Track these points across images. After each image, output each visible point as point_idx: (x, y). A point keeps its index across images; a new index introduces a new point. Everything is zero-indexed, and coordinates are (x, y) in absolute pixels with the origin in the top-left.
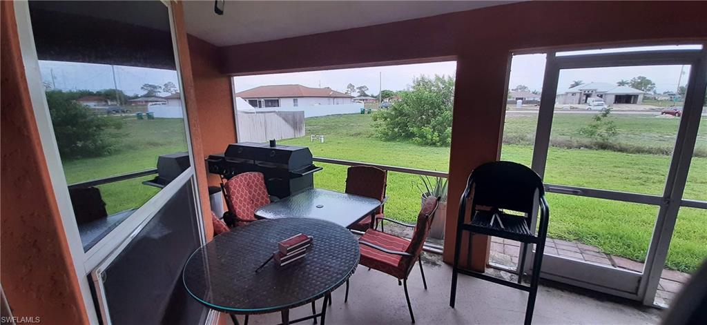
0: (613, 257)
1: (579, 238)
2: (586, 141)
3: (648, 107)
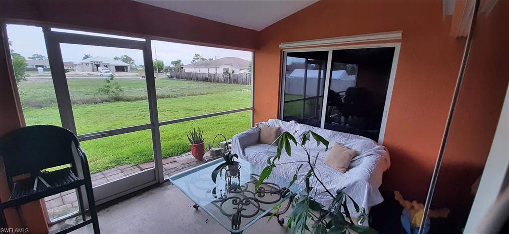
0: (140, 165)
1: (118, 163)
2: (106, 97)
3: (135, 74)
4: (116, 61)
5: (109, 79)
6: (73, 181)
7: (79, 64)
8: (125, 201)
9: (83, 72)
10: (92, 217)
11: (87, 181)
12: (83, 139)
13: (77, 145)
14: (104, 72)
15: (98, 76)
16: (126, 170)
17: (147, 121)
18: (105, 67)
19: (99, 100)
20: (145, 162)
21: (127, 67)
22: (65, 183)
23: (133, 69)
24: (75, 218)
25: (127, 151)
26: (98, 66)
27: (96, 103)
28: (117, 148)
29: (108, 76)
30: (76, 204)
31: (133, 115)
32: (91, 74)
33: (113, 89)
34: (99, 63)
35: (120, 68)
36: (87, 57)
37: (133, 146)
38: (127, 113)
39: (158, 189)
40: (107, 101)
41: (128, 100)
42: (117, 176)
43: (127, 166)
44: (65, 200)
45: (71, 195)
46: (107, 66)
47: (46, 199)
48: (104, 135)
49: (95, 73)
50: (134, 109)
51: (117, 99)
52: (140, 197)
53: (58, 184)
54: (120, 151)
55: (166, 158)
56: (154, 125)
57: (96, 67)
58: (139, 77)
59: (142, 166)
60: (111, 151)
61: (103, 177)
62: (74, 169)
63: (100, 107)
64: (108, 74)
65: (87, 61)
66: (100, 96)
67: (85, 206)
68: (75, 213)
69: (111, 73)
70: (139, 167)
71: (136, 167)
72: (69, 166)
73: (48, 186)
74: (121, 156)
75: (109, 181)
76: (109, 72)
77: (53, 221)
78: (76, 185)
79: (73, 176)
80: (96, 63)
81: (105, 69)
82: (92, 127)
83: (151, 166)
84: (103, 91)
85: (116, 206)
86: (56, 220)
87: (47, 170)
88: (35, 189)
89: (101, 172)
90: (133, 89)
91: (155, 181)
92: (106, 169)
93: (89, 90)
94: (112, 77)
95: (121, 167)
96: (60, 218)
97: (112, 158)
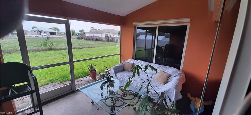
0: (63, 83)
1: (52, 82)
2: (45, 48)
3: (60, 36)
4: (50, 30)
5: (46, 39)
6: (29, 90)
7: (30, 31)
8: (56, 101)
9: (32, 35)
10: (39, 109)
11: (37, 90)
12: (34, 69)
13: (31, 72)
14: (43, 35)
15: (41, 37)
16: (56, 85)
17: (68, 60)
18: (44, 33)
19: (41, 50)
20: (66, 81)
21: (56, 33)
22: (25, 92)
23: (59, 34)
24: (30, 110)
25: (56, 75)
26: (40, 32)
27: (39, 51)
28: (51, 74)
29: (46, 37)
30: (30, 102)
31: (59, 58)
32: (36, 36)
33: (49, 44)
34: (41, 31)
35: (52, 34)
36: (34, 27)
37: (59, 73)
38: (56, 56)
39: (73, 94)
40: (45, 50)
41: (56, 50)
42: (52, 88)
43: (57, 83)
44: (24, 101)
45: (28, 98)
46: (45, 32)
47: (15, 100)
48: (45, 67)
49: (39, 36)
50: (60, 54)
51: (51, 49)
52: (64, 98)
53: (21, 92)
54: (53, 75)
55: (77, 79)
56: (71, 62)
57: (39, 33)
58: (62, 38)
59: (65, 83)
60: (48, 76)
61: (44, 88)
62: (29, 85)
63: (42, 53)
64: (46, 36)
65: (35, 29)
66: (42, 48)
67: (35, 104)
68: (30, 107)
69: (47, 36)
70: (63, 84)
71: (61, 83)
72: (26, 83)
73: (16, 93)
74: (53, 78)
75: (47, 91)
76: (46, 35)
77: (18, 111)
78: (31, 93)
79: (29, 88)
80: (39, 31)
81: (44, 34)
82: (37, 63)
83: (70, 83)
84: (43, 45)
85: (52, 103)
86: (20, 111)
87: (15, 85)
88: (10, 94)
89: (43, 86)
90: (59, 44)
91: (71, 90)
92: (46, 84)
93: (36, 44)
94: (48, 38)
95: (53, 84)
96: (22, 110)
97: (49, 79)
